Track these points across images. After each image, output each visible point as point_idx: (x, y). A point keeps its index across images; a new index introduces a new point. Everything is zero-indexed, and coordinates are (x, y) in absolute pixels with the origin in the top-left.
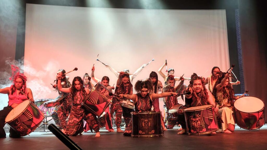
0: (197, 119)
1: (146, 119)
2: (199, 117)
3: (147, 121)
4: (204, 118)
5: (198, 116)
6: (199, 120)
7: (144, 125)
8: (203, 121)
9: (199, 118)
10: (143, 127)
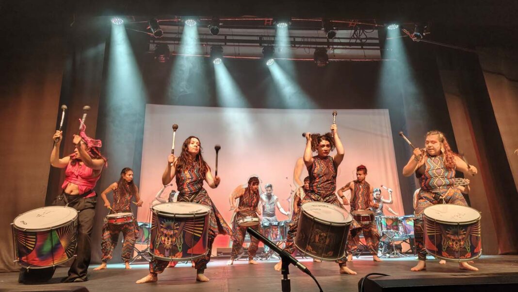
0: (460, 237)
1: (324, 232)
2: (464, 234)
3: (325, 235)
4: (471, 236)
5: (462, 233)
6: (463, 239)
7: (319, 240)
8: (469, 241)
9: (464, 236)
10: (316, 242)
